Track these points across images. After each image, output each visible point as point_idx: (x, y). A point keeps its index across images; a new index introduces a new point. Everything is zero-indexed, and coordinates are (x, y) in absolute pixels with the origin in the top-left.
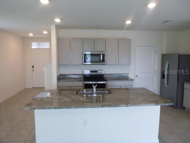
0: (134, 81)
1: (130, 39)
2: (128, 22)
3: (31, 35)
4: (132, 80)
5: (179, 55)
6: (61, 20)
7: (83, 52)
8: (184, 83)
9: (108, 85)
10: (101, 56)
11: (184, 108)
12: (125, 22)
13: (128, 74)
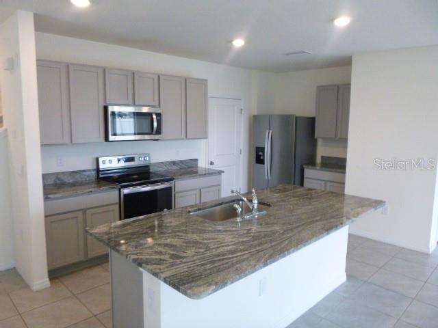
0: (223, 174)
1: (206, 80)
7: (106, 109)
8: (304, 168)
9: (177, 190)
10: (154, 116)
12: (231, 42)
13: (196, 160)
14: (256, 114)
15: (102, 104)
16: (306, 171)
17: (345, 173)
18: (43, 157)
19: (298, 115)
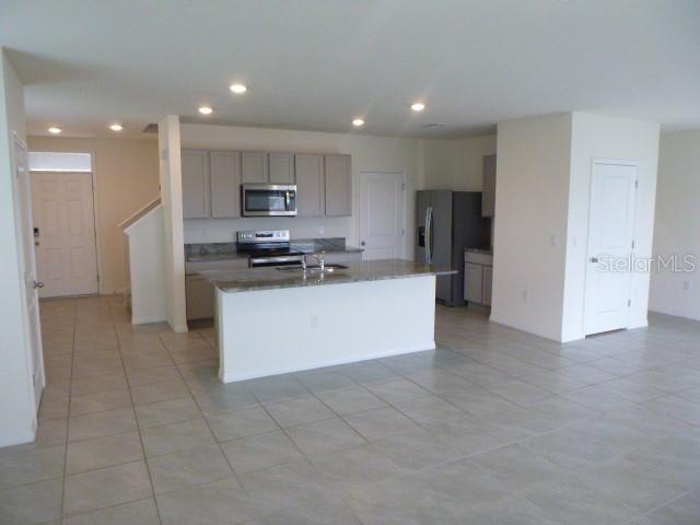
1: (350, 156)
2: (358, 122)
3: (55, 131)
4: (359, 251)
5: (455, 194)
6: (213, 109)
8: (464, 251)
10: (288, 194)
11: (466, 303)
12: (351, 121)
13: (344, 239)
14: (422, 188)
15: (238, 184)
16: (466, 253)
17: (492, 254)
18: (185, 229)
19: (456, 189)
